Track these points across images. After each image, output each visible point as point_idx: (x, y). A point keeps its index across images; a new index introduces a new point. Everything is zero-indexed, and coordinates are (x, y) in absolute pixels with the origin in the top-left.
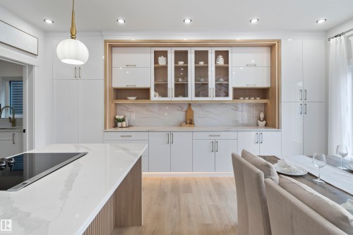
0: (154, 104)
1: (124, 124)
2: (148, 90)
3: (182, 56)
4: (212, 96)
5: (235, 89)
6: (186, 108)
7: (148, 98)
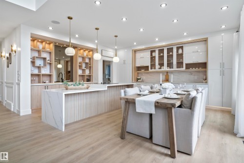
0: (151, 72)
1: (140, 80)
2: (148, 67)
3: (161, 51)
4: (175, 68)
5: (187, 65)
6: (166, 74)
7: (148, 70)
